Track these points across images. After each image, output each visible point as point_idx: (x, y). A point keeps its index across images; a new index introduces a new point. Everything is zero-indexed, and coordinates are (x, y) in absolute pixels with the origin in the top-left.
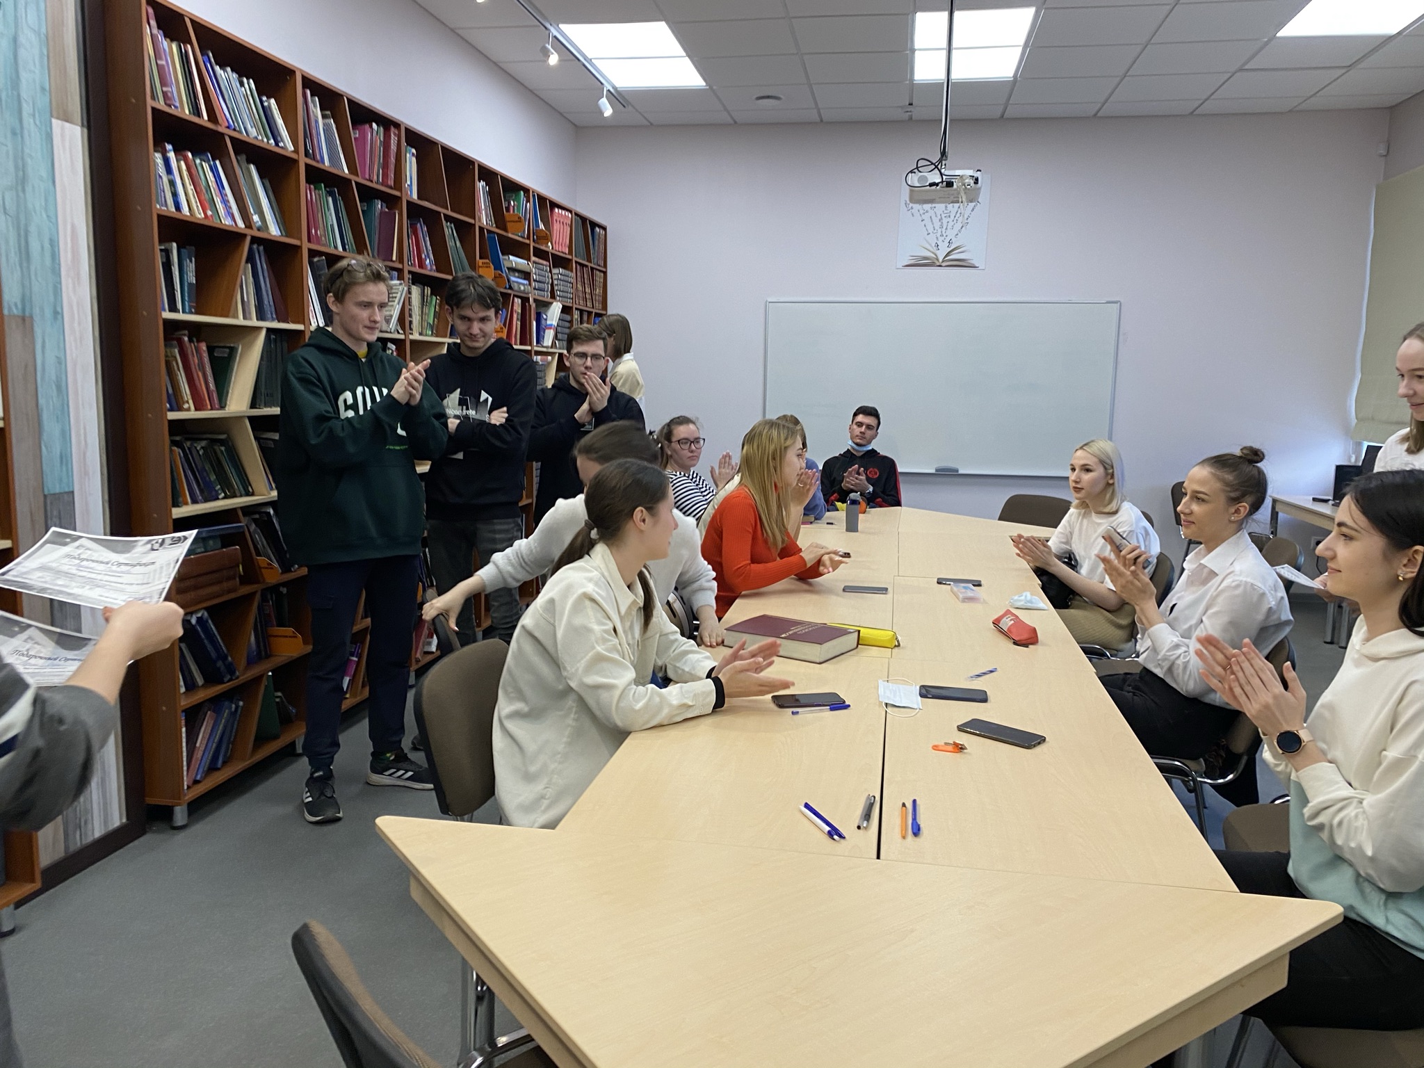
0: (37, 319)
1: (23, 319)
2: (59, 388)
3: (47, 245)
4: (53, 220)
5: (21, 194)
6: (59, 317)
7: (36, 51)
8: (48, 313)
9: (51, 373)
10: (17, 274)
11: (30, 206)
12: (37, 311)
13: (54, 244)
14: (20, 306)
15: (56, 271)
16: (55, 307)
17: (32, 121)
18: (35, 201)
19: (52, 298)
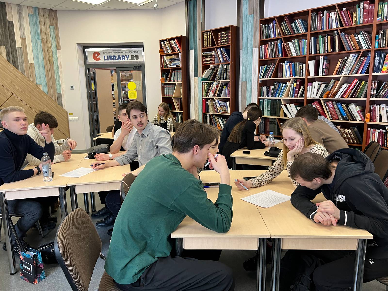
0: (247, 82)
1: (245, 82)
2: (250, 93)
3: (250, 70)
4: (252, 65)
5: (247, 63)
6: (251, 81)
7: (251, 39)
8: (249, 81)
9: (249, 90)
10: (245, 75)
11: (248, 64)
12: (247, 81)
13: (251, 69)
14: (245, 80)
15: (251, 74)
16: (251, 79)
17: (249, 50)
18: (249, 63)
19: (250, 78)
